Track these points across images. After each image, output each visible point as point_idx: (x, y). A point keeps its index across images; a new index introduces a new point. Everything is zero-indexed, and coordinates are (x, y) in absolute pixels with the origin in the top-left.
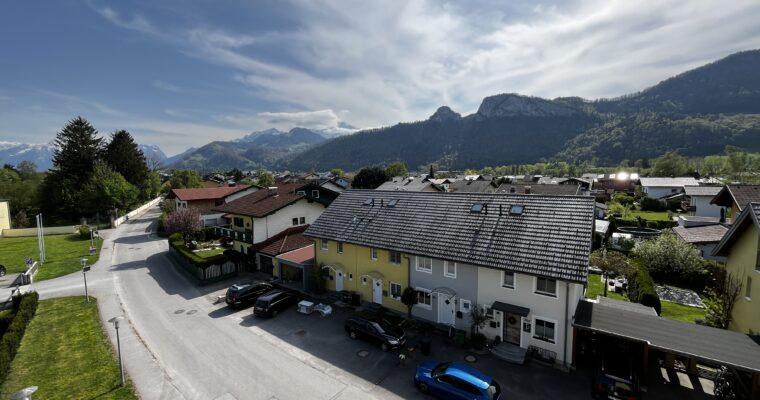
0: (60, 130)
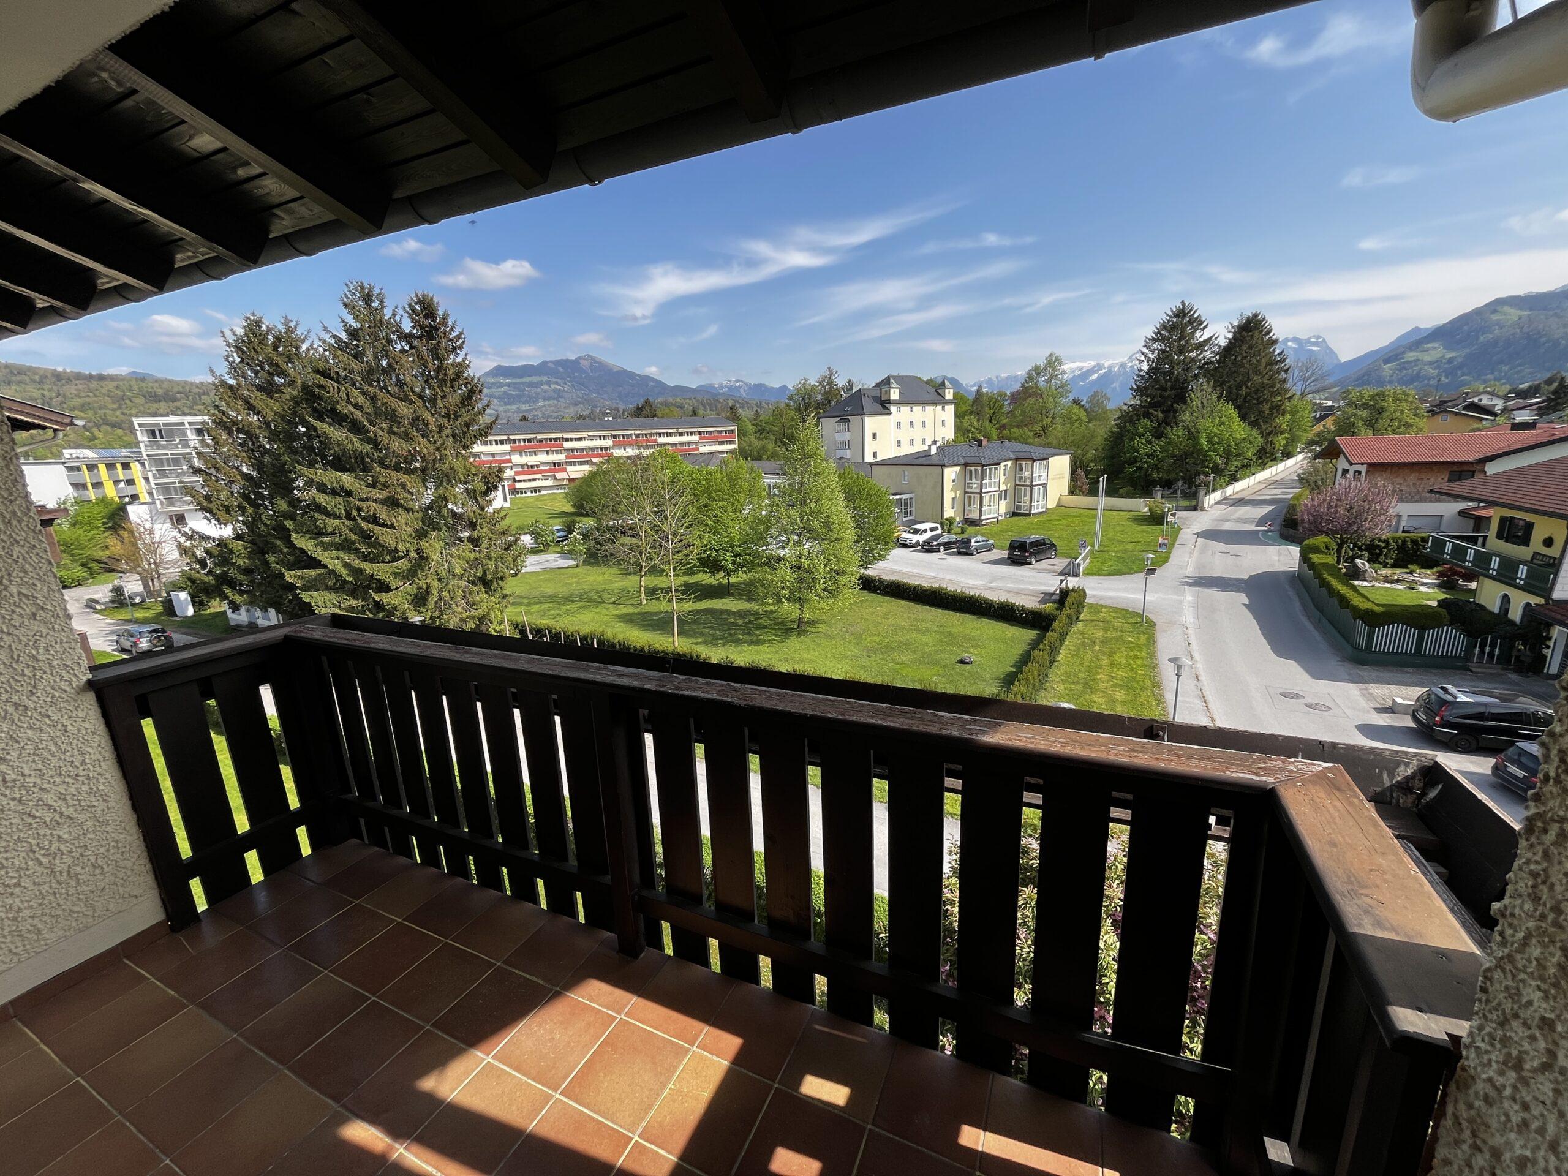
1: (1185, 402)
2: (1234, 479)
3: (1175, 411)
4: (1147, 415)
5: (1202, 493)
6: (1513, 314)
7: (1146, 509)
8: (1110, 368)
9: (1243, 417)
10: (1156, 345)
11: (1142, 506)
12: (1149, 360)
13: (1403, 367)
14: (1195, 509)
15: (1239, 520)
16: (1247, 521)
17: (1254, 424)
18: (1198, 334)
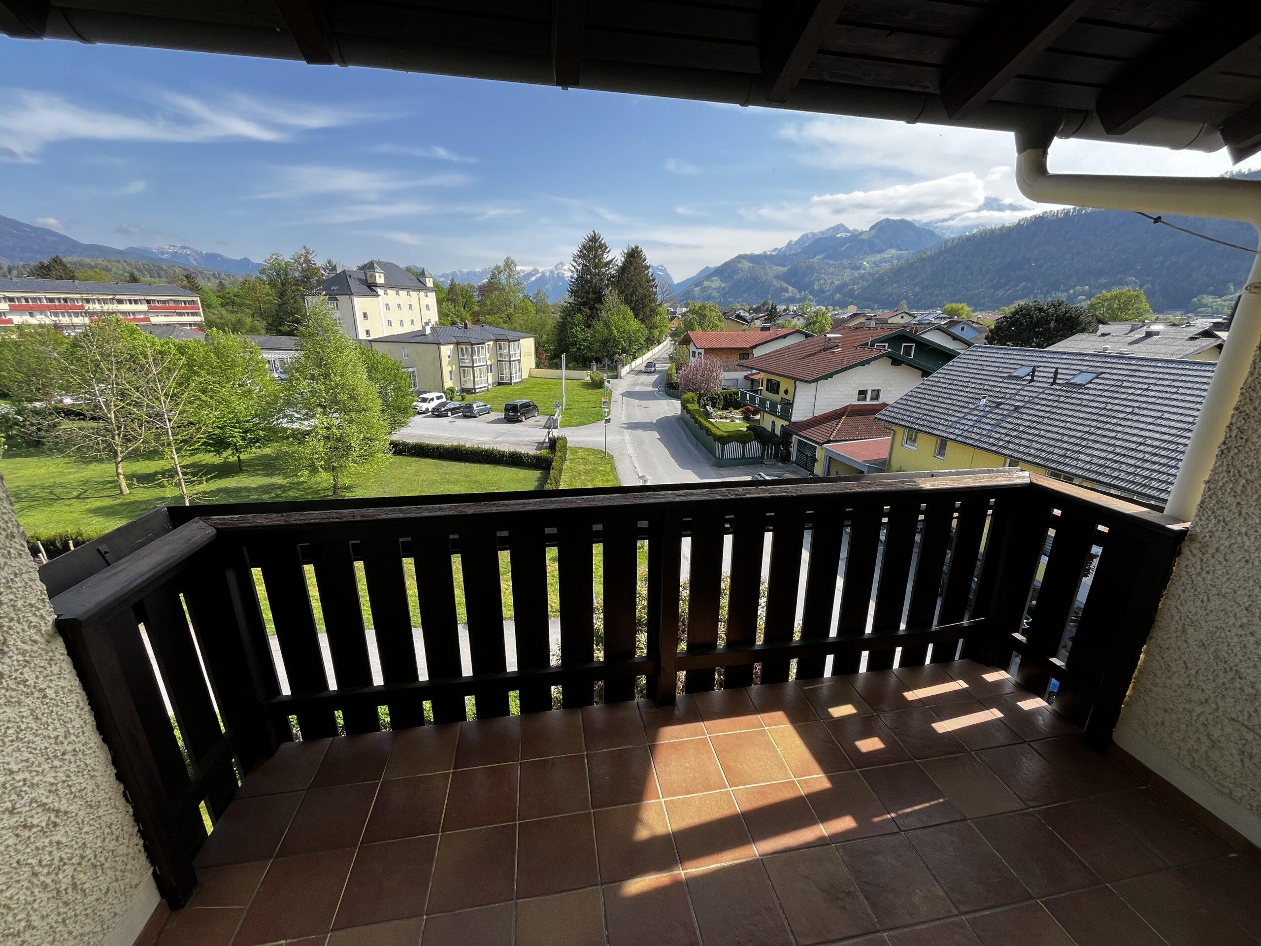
0: (575, 250)
1: (602, 303)
2: (635, 358)
3: (597, 310)
4: (580, 311)
5: (620, 366)
6: (746, 265)
7: (588, 378)
8: (543, 273)
9: (636, 316)
10: (580, 261)
11: (585, 376)
12: (577, 270)
13: (704, 289)
14: (616, 377)
15: (642, 384)
16: (646, 385)
17: (643, 321)
18: (605, 256)
